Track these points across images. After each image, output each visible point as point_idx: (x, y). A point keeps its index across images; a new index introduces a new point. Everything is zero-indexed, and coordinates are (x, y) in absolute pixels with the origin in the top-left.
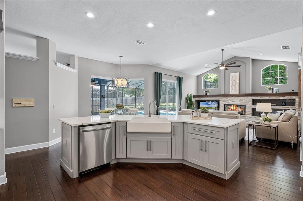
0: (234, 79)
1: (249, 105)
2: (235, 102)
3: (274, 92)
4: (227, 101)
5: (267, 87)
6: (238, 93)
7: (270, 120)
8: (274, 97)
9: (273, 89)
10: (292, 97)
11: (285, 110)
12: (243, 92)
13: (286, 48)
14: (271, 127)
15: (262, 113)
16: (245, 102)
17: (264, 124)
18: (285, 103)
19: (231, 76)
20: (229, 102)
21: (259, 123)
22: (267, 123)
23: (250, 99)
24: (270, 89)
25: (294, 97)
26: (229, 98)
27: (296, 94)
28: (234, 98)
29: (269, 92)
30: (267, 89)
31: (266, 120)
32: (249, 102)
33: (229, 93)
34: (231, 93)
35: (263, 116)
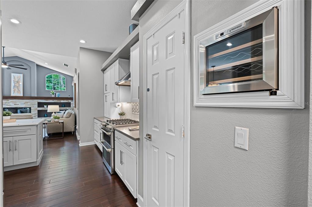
0: (16, 80)
1: (35, 107)
2: (18, 104)
3: (57, 97)
4: (7, 104)
5: (51, 92)
6: (22, 95)
7: (58, 118)
8: (57, 100)
9: (56, 94)
10: (69, 101)
11: (66, 110)
12: (27, 95)
13: (67, 65)
14: (60, 123)
15: (52, 113)
16: (30, 105)
17: (54, 121)
18: (64, 105)
19: (12, 77)
20: (10, 105)
21: (50, 121)
22: (57, 120)
23: (36, 102)
24: (53, 94)
25: (70, 101)
26: (10, 101)
27: (71, 99)
28: (17, 100)
29: (53, 96)
30: (51, 93)
31: (56, 118)
32: (35, 105)
33: (10, 94)
34: (12, 95)
35: (53, 115)
